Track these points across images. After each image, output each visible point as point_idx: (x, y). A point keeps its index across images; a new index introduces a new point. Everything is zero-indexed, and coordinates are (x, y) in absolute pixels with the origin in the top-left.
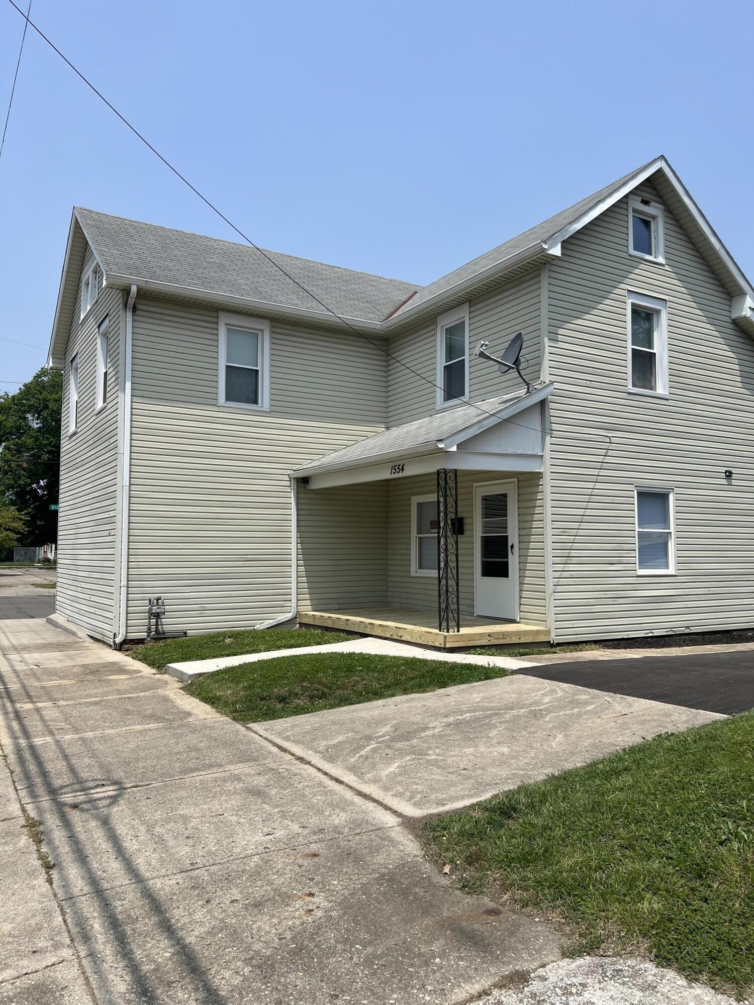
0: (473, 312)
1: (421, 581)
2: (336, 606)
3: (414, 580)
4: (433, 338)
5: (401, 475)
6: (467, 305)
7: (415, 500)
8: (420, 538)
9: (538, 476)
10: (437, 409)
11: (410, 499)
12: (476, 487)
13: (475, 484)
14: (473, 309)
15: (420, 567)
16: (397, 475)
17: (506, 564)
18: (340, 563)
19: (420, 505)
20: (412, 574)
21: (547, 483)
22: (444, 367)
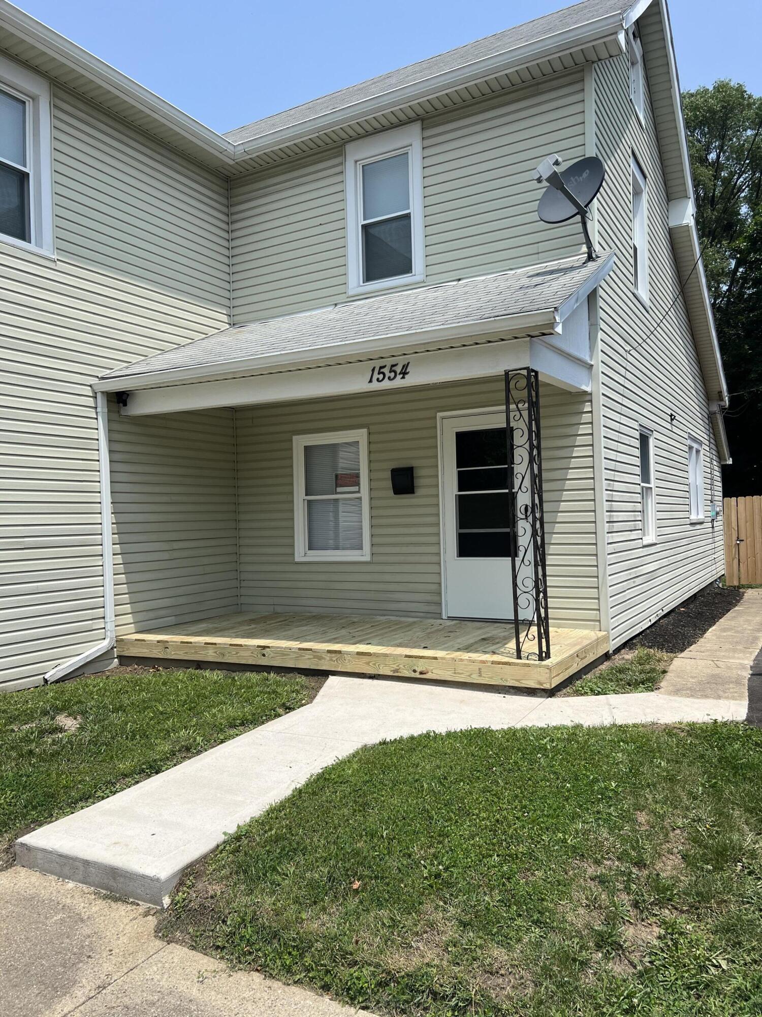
0: (429, 137)
2: (172, 620)
3: (305, 568)
4: (338, 178)
5: (399, 382)
6: (416, 128)
7: (300, 442)
8: (309, 502)
9: (584, 397)
10: (351, 293)
11: (291, 440)
12: (443, 418)
13: (440, 415)
14: (428, 133)
15: (310, 549)
16: (386, 384)
17: (514, 537)
18: (176, 545)
20: (297, 559)
21: (600, 410)
22: (362, 226)
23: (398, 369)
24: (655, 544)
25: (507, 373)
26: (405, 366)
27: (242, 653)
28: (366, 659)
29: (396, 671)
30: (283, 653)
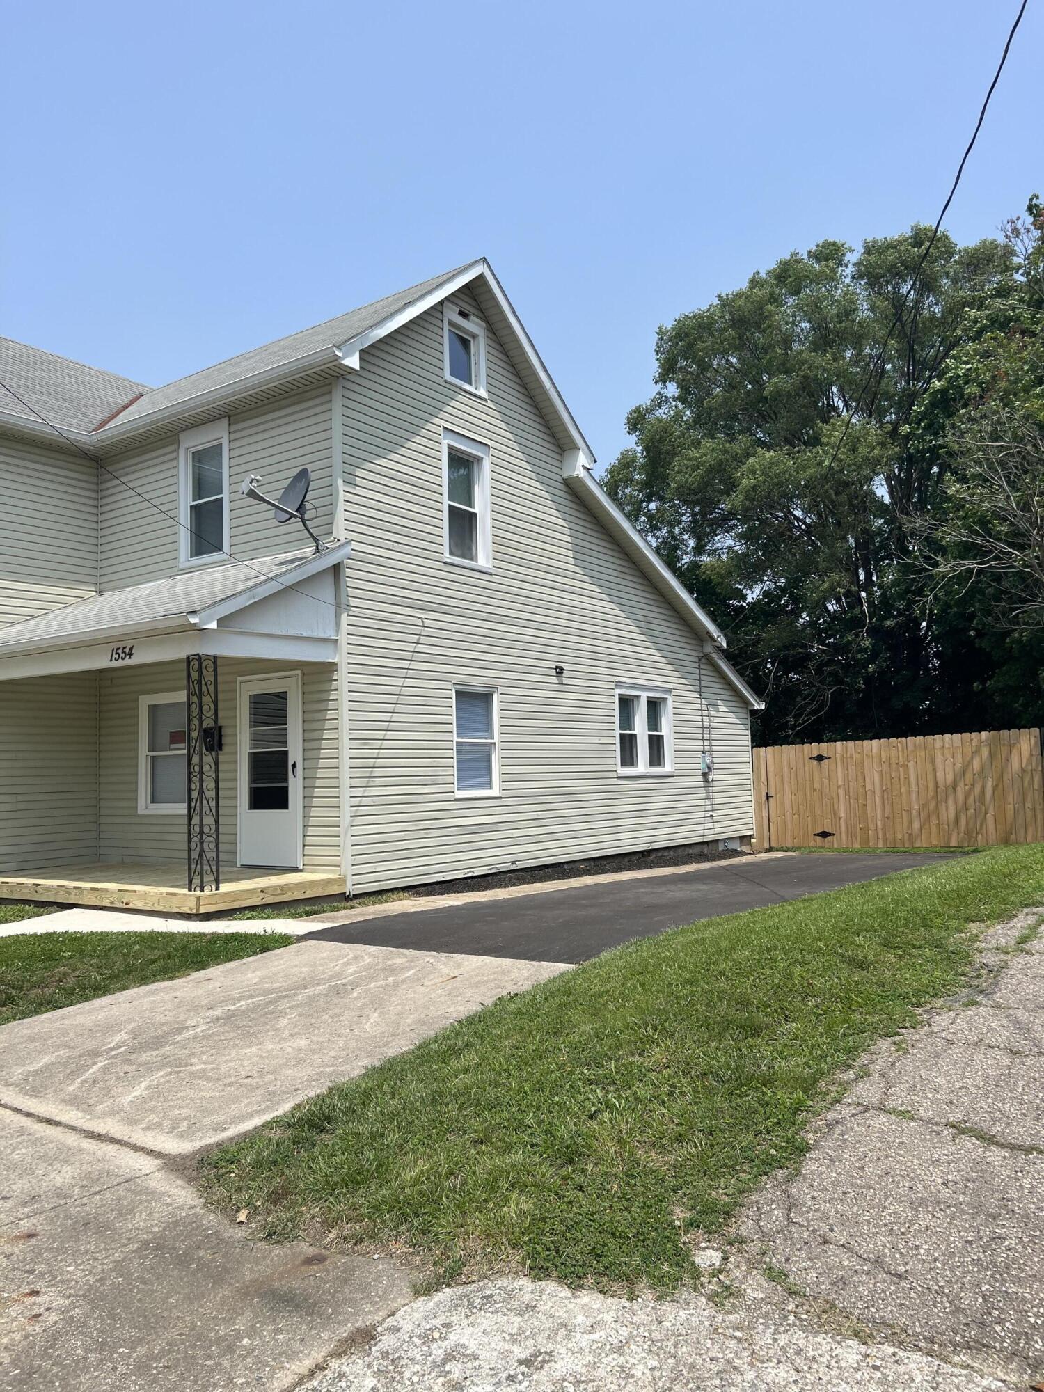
0: (235, 432)
1: (154, 821)
2: (13, 866)
3: (145, 821)
4: (173, 464)
5: (127, 662)
6: (225, 422)
7: (145, 701)
8: (153, 758)
9: (331, 667)
10: (181, 566)
11: (138, 700)
12: (241, 682)
13: (239, 679)
14: (234, 428)
15: (153, 801)
16: (120, 663)
17: (284, 792)
18: (20, 798)
19: (153, 709)
20: (140, 812)
21: (343, 678)
22: (192, 507)
23: (127, 650)
24: (501, 798)
25: (188, 657)
26: (131, 649)
27: (24, 891)
28: (96, 894)
29: (112, 903)
30: (48, 889)
